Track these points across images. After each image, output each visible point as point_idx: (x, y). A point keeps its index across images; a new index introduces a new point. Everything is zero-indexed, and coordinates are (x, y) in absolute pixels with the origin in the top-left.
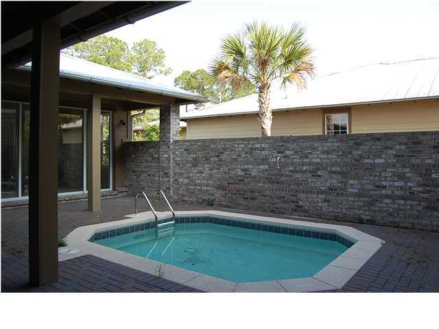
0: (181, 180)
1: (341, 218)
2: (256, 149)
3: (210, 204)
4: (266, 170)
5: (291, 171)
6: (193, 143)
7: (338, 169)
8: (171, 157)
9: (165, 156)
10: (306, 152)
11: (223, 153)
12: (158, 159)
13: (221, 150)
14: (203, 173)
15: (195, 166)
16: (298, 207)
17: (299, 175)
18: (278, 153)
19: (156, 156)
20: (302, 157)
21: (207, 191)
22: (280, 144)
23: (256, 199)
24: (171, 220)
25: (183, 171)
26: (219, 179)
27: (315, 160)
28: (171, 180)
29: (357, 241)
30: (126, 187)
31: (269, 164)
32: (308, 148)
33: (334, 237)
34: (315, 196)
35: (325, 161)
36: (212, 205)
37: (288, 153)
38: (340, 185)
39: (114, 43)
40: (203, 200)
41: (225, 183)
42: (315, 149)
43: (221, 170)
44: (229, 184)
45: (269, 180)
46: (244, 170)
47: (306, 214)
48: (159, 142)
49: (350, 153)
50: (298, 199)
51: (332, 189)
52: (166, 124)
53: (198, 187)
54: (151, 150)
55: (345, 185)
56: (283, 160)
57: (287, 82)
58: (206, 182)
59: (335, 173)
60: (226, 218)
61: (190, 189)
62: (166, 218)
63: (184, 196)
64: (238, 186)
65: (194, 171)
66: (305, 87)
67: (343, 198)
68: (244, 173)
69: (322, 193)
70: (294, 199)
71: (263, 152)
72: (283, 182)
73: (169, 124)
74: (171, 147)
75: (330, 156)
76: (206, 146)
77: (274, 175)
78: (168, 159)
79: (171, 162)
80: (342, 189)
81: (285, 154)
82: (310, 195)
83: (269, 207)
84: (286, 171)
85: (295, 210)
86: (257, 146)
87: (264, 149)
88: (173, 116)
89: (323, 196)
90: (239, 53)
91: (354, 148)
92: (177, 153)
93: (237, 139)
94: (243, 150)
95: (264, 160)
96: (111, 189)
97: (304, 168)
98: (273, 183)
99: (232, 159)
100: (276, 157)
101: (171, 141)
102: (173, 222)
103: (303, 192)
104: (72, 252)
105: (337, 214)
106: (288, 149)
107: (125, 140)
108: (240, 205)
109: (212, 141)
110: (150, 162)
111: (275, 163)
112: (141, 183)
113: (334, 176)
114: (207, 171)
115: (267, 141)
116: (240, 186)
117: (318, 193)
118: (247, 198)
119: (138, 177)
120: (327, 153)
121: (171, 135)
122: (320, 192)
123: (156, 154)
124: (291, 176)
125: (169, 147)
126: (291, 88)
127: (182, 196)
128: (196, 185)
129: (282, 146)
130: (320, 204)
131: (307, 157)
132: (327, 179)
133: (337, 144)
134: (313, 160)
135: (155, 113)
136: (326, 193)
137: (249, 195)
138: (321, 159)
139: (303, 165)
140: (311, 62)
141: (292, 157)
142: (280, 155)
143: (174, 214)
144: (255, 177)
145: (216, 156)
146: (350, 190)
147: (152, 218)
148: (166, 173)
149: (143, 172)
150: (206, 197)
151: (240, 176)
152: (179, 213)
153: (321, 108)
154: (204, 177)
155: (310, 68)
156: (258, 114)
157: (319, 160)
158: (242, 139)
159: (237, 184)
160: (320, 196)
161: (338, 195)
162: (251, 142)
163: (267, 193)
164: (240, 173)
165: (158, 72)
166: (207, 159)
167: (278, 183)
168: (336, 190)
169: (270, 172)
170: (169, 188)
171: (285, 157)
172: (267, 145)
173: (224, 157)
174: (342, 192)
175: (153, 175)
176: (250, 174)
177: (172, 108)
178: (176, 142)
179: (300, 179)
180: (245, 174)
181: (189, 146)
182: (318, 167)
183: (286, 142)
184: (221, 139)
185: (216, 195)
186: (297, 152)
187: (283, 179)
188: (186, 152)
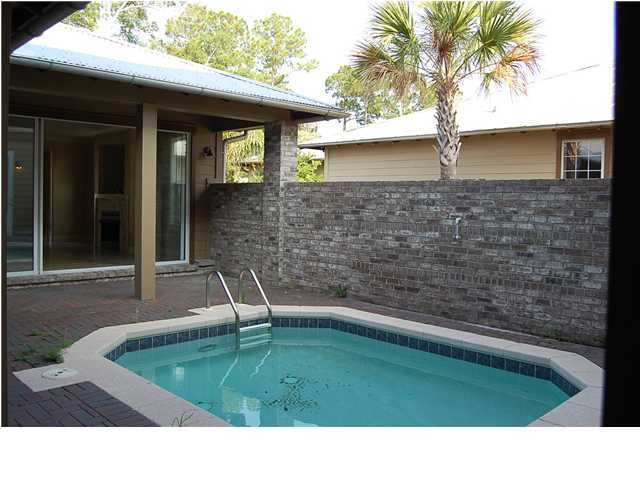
0: (296, 251)
1: (566, 335)
2: (418, 202)
3: (342, 296)
4: (437, 240)
5: (480, 244)
6: (316, 189)
7: (565, 244)
8: (281, 211)
9: (272, 209)
10: (508, 210)
11: (363, 207)
12: (261, 213)
13: (361, 203)
14: (331, 240)
15: (318, 227)
16: (490, 309)
17: (493, 253)
18: (459, 209)
19: (258, 208)
20: (501, 220)
21: (336, 272)
22: (462, 195)
23: (417, 290)
24: (266, 321)
25: (300, 236)
26: (357, 252)
27: (524, 226)
28: (281, 250)
29: (585, 386)
30: (212, 258)
31: (441, 230)
32: (511, 203)
33: (545, 372)
34: (521, 292)
35: (541, 227)
36: (344, 296)
37: (475, 210)
38: (567, 274)
39: (225, 21)
40: (330, 287)
41: (366, 260)
42: (524, 205)
43: (360, 236)
44: (372, 261)
45: (441, 259)
46: (398, 239)
47: (505, 324)
48: (262, 184)
49: (590, 214)
50: (489, 295)
51: (553, 281)
52: (273, 154)
53: (323, 265)
54: (250, 199)
55: (577, 275)
56: (466, 223)
57: (492, 83)
58: (335, 256)
59: (559, 250)
60: (358, 323)
61: (310, 267)
62: (256, 316)
63: (300, 278)
64: (387, 266)
65: (316, 236)
66: (525, 93)
67: (572, 298)
68: (397, 243)
69: (534, 287)
70: (483, 295)
71: (432, 208)
72: (463, 264)
73: (279, 154)
74: (282, 194)
75: (552, 220)
76: (337, 195)
77: (449, 249)
78: (276, 215)
79: (281, 219)
80: (572, 282)
81: (470, 214)
82: (512, 290)
83: (438, 307)
84: (471, 243)
85: (485, 315)
86: (423, 196)
87: (433, 203)
88: (285, 142)
89: (536, 293)
90: (403, 30)
91: (597, 207)
92: (290, 205)
93: (389, 184)
94: (398, 204)
95: (433, 223)
96: (187, 261)
97: (504, 240)
98: (446, 263)
99: (379, 218)
100: (454, 218)
101: (282, 184)
102: (269, 325)
103: (500, 284)
104: (65, 375)
105: (560, 328)
106: (475, 205)
107: (212, 181)
108: (391, 299)
109: (348, 185)
110: (250, 219)
111: (452, 228)
112: (234, 253)
113: (558, 257)
114: (338, 238)
115: (439, 189)
116: (391, 267)
117: (526, 286)
118: (402, 289)
119: (229, 244)
120: (547, 213)
121: (282, 173)
122: (530, 285)
123: (258, 205)
124: (480, 253)
125: (277, 195)
126: (500, 92)
127: (298, 277)
128: (319, 261)
129: (465, 197)
130: (529, 308)
131: (509, 220)
132: (544, 263)
133: (564, 198)
134: (521, 226)
135: (257, 136)
136: (541, 287)
137: (405, 282)
138: (534, 224)
139: (501, 234)
140: (532, 45)
141: (482, 218)
142: (461, 214)
143: (270, 311)
144: (418, 252)
145: (354, 212)
146: (587, 285)
147: (230, 316)
148: (272, 239)
149: (238, 235)
150: (335, 282)
151: (392, 249)
152: (280, 310)
153: (554, 130)
154: (332, 248)
155: (532, 56)
156: (436, 139)
157: (530, 227)
158: (397, 184)
159: (387, 262)
160: (529, 292)
161: (563, 291)
162: (411, 189)
163: (436, 281)
164: (393, 243)
165: (296, 67)
166: (337, 218)
167: (456, 264)
168: (560, 282)
169: (442, 244)
170: (276, 264)
171: (471, 217)
172: (439, 196)
173: (366, 214)
174: (573, 286)
175: (253, 241)
176: (408, 246)
177: (283, 128)
178: (290, 185)
179: (495, 259)
180: (401, 245)
181: (310, 194)
182: (529, 238)
183: (473, 190)
184: (362, 184)
185: (351, 280)
186: (491, 211)
187: (465, 257)
188: (304, 204)
